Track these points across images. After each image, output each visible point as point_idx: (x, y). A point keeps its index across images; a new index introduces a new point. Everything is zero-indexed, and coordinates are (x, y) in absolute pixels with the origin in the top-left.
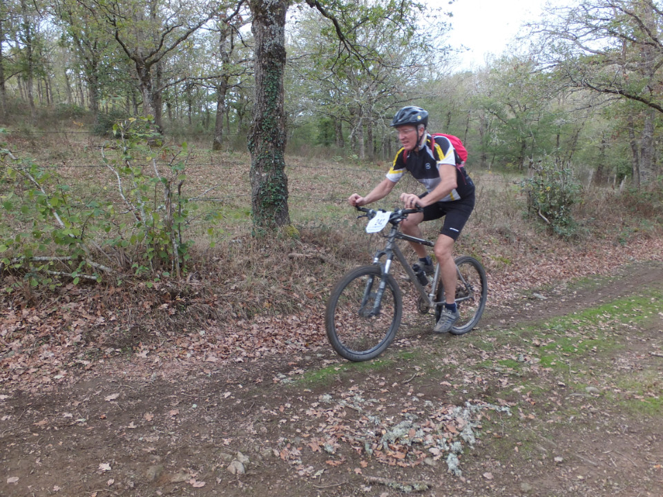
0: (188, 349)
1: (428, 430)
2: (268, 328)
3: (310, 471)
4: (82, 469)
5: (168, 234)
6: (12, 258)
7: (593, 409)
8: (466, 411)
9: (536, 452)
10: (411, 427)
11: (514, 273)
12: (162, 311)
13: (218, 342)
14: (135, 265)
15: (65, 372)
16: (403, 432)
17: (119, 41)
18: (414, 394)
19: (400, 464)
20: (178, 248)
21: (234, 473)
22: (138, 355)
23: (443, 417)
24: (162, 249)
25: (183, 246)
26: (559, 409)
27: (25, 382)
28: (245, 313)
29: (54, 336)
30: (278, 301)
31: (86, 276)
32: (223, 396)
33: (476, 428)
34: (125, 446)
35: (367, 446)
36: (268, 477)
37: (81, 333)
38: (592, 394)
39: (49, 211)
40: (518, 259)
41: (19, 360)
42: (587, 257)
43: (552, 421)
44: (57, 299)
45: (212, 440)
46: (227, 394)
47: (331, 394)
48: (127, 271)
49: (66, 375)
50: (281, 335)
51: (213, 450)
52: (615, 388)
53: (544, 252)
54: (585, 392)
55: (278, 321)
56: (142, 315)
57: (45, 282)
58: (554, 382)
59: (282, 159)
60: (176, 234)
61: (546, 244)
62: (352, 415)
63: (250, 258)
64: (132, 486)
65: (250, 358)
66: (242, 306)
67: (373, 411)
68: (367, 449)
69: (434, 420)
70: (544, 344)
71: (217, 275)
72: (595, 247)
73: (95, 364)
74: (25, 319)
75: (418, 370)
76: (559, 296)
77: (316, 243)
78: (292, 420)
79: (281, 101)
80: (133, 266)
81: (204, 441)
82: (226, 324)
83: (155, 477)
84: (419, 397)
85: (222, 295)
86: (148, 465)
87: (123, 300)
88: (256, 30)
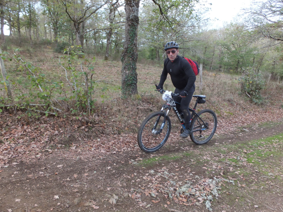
0: (93, 147)
1: (197, 189)
2: (127, 139)
3: (145, 204)
4: (47, 197)
5: (86, 96)
6: (21, 104)
7: (272, 184)
8: (214, 182)
9: (246, 202)
10: (190, 187)
11: (234, 119)
12: (82, 129)
13: (106, 144)
14: (72, 109)
15: (40, 154)
16: (186, 189)
17: (67, 13)
18: (191, 172)
19: (185, 204)
20: (90, 102)
21: (111, 203)
22: (71, 148)
23: (204, 184)
24: (83, 103)
25: (92, 102)
26: (256, 183)
27: (24, 157)
28: (117, 132)
29: (37, 138)
30: (132, 127)
31: (51, 113)
32: (108, 168)
33: (219, 189)
34: (65, 188)
35: (170, 195)
36: (126, 206)
37: (48, 137)
38: (271, 177)
39: (37, 84)
40: (236, 113)
41: (22, 147)
42: (267, 113)
43: (253, 188)
44: (38, 122)
45: (102, 188)
46: (109, 168)
47: (154, 170)
48: (68, 111)
49: (41, 155)
50: (132, 142)
51: (103, 192)
52: (281, 174)
53: (248, 110)
54: (268, 175)
55: (131, 136)
56: (74, 131)
57: (34, 114)
58: (253, 170)
59: (135, 65)
60: (89, 96)
61: (249, 106)
62: (163, 180)
63: (120, 108)
64: (68, 206)
65: (119, 152)
66: (116, 129)
67: (173, 179)
68: (170, 196)
69: (200, 184)
70: (249, 152)
71: (106, 115)
72: (271, 109)
73: (53, 151)
74: (25, 130)
75: (192, 161)
76: (255, 130)
77: (149, 102)
78: (137, 181)
79: (136, 40)
80: (71, 110)
81: (99, 188)
82: (109, 137)
83: (78, 203)
84: (193, 174)
85: (107, 124)
86: (75, 197)
87: (66, 124)
88: (127, 9)
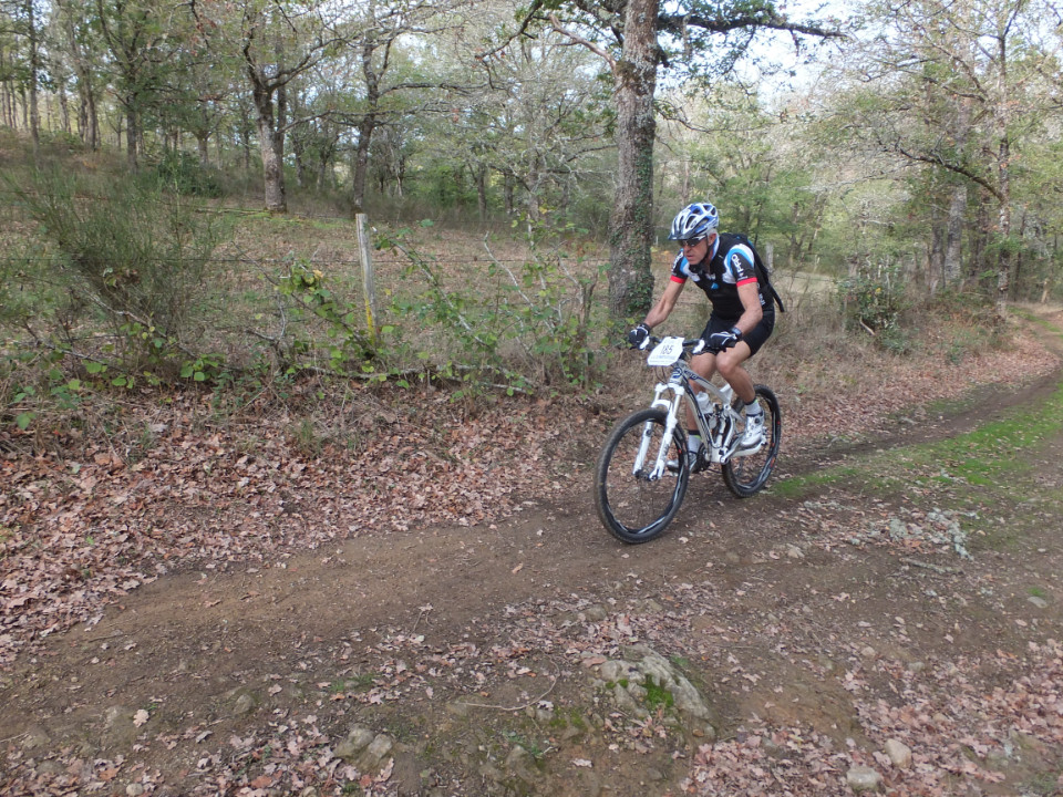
17: (247, 55)
59: (649, 254)
61: (880, 361)
76: (926, 421)
87: (557, 414)
88: (625, 99)
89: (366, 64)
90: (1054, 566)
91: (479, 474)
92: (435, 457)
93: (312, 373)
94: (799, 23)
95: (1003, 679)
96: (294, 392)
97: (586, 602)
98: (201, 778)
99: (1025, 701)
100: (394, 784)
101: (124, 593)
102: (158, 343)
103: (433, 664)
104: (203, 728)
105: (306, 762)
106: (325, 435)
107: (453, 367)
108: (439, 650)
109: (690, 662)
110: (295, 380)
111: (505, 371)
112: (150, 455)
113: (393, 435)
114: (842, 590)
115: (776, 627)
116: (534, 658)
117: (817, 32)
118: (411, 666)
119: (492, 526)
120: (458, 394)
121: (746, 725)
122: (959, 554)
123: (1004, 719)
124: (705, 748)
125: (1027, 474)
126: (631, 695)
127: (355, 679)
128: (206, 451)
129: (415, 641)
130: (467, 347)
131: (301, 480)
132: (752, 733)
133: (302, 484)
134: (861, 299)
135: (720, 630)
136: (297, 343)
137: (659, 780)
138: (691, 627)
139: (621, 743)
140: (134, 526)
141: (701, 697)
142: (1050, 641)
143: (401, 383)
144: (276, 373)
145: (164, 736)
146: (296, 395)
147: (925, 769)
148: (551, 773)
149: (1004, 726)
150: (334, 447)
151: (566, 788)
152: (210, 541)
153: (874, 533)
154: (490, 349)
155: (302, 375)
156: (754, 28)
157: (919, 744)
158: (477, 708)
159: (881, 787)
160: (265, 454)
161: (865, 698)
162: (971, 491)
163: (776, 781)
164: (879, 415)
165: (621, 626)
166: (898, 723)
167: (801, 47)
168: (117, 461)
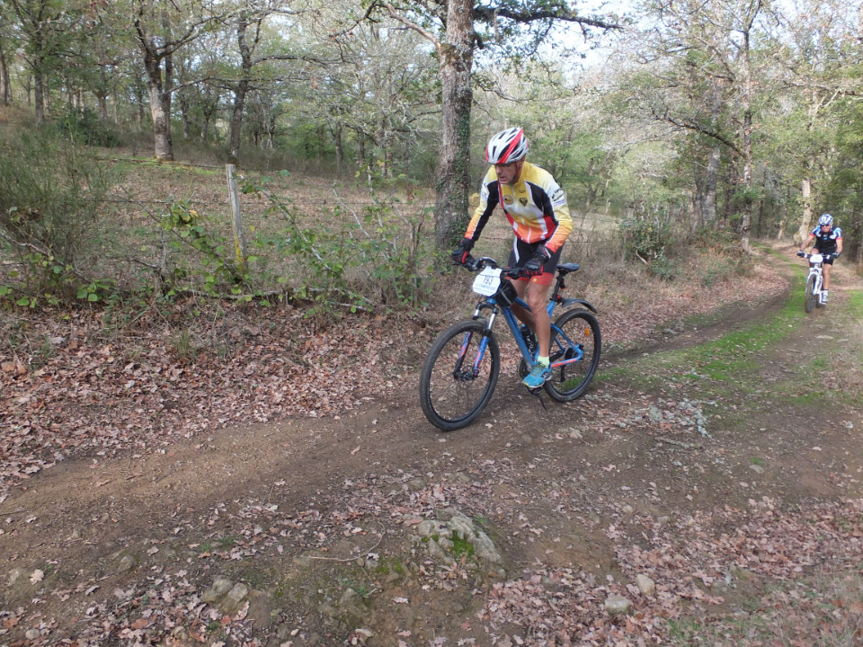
15: (390, 382)
20: (416, 282)
37: (377, 354)
59: (468, 199)
61: (650, 284)
74: (327, 342)
79: (469, 144)
87: (391, 327)
88: (448, 75)
89: (241, 38)
90: (771, 441)
91: (327, 375)
92: (291, 363)
93: (189, 294)
94: (587, 17)
95: (728, 527)
96: (174, 310)
97: (410, 475)
98: (89, 623)
99: (744, 543)
100: (250, 622)
101: (26, 477)
102: (57, 270)
103: (284, 527)
104: (91, 584)
105: (177, 607)
106: (199, 345)
107: (307, 290)
108: (289, 516)
109: (489, 520)
110: (175, 300)
111: (350, 292)
112: (50, 363)
113: (256, 345)
114: (611, 463)
115: (557, 492)
116: (366, 520)
117: (600, 25)
118: (267, 530)
119: (337, 417)
120: (311, 311)
121: (531, 567)
122: (700, 433)
123: (727, 557)
124: (497, 586)
125: (757, 372)
126: (441, 547)
127: (221, 541)
128: (98, 359)
129: (270, 510)
130: (319, 274)
131: (179, 382)
132: (535, 573)
133: (180, 385)
134: (637, 236)
135: (514, 495)
136: (177, 270)
137: (461, 611)
138: (491, 493)
139: (432, 584)
140: (35, 421)
141: (496, 547)
142: (765, 498)
143: (264, 302)
144: (158, 295)
145: (59, 591)
146: (176, 313)
147: (664, 596)
148: (376, 609)
149: (727, 562)
150: (207, 355)
151: (387, 620)
152: (101, 432)
153: (637, 419)
154: (337, 275)
155: (181, 296)
156: (552, 20)
157: (661, 577)
158: (319, 560)
159: (630, 611)
160: (149, 361)
161: (623, 544)
162: (713, 385)
163: (551, 610)
164: (648, 327)
165: (436, 494)
166: (648, 563)
167: (588, 36)
168: (21, 368)
